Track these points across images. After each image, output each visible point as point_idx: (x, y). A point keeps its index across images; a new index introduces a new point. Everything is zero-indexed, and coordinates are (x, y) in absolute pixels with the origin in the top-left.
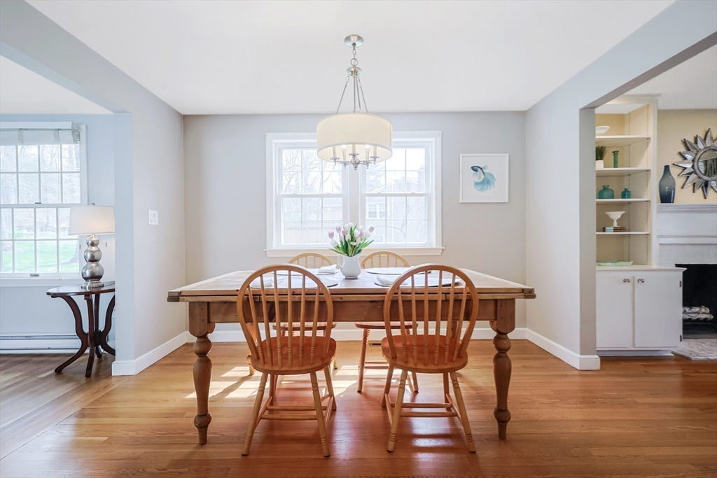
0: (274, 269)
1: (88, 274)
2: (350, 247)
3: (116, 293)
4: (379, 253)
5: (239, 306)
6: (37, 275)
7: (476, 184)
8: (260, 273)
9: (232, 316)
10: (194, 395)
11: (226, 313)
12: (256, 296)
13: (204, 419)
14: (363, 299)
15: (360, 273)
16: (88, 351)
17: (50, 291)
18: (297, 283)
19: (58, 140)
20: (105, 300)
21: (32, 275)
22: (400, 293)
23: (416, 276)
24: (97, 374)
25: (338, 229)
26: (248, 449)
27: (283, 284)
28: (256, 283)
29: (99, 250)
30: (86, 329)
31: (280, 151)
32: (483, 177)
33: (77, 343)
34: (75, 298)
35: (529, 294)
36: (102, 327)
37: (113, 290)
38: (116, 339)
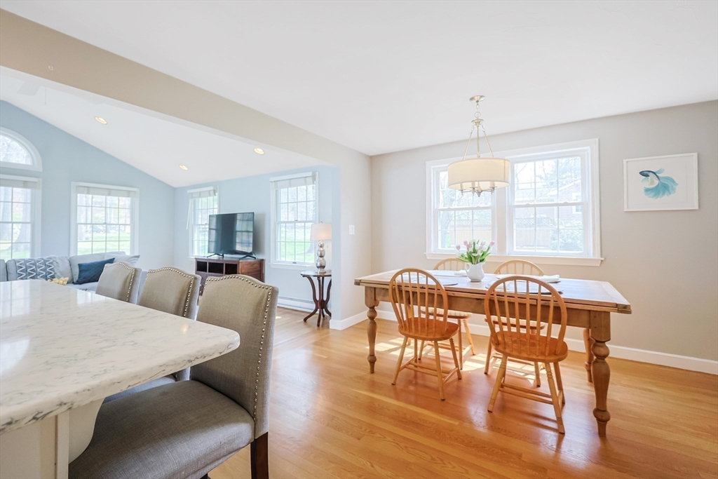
0: (409, 270)
1: (319, 265)
2: (473, 258)
3: (332, 278)
4: (515, 262)
5: (390, 291)
6: (295, 263)
7: (647, 190)
8: (401, 273)
9: (387, 298)
10: (368, 347)
11: (384, 296)
12: (399, 286)
13: (373, 359)
14: (469, 296)
15: (483, 277)
16: (318, 312)
17: (303, 273)
18: (423, 280)
19: (306, 184)
20: (327, 280)
21: (294, 263)
22: (495, 295)
23: (507, 283)
24: (323, 326)
25: (465, 243)
26: (395, 381)
27: (414, 281)
28: (399, 279)
29: (324, 250)
30: (318, 298)
31: (438, 174)
32: (657, 182)
33: (314, 306)
34: (312, 278)
35: (624, 309)
36: (325, 299)
37: (330, 276)
38: (332, 306)
